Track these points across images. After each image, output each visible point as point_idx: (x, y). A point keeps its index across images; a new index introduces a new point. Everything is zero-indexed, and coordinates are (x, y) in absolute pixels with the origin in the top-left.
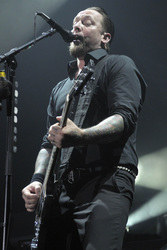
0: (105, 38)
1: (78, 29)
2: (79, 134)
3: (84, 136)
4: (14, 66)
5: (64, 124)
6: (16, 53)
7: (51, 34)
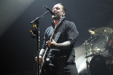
0: (64, 13)
1: (55, 11)
2: (56, 45)
3: (58, 45)
4: (38, 23)
5: (52, 41)
6: (39, 19)
7: (48, 13)
